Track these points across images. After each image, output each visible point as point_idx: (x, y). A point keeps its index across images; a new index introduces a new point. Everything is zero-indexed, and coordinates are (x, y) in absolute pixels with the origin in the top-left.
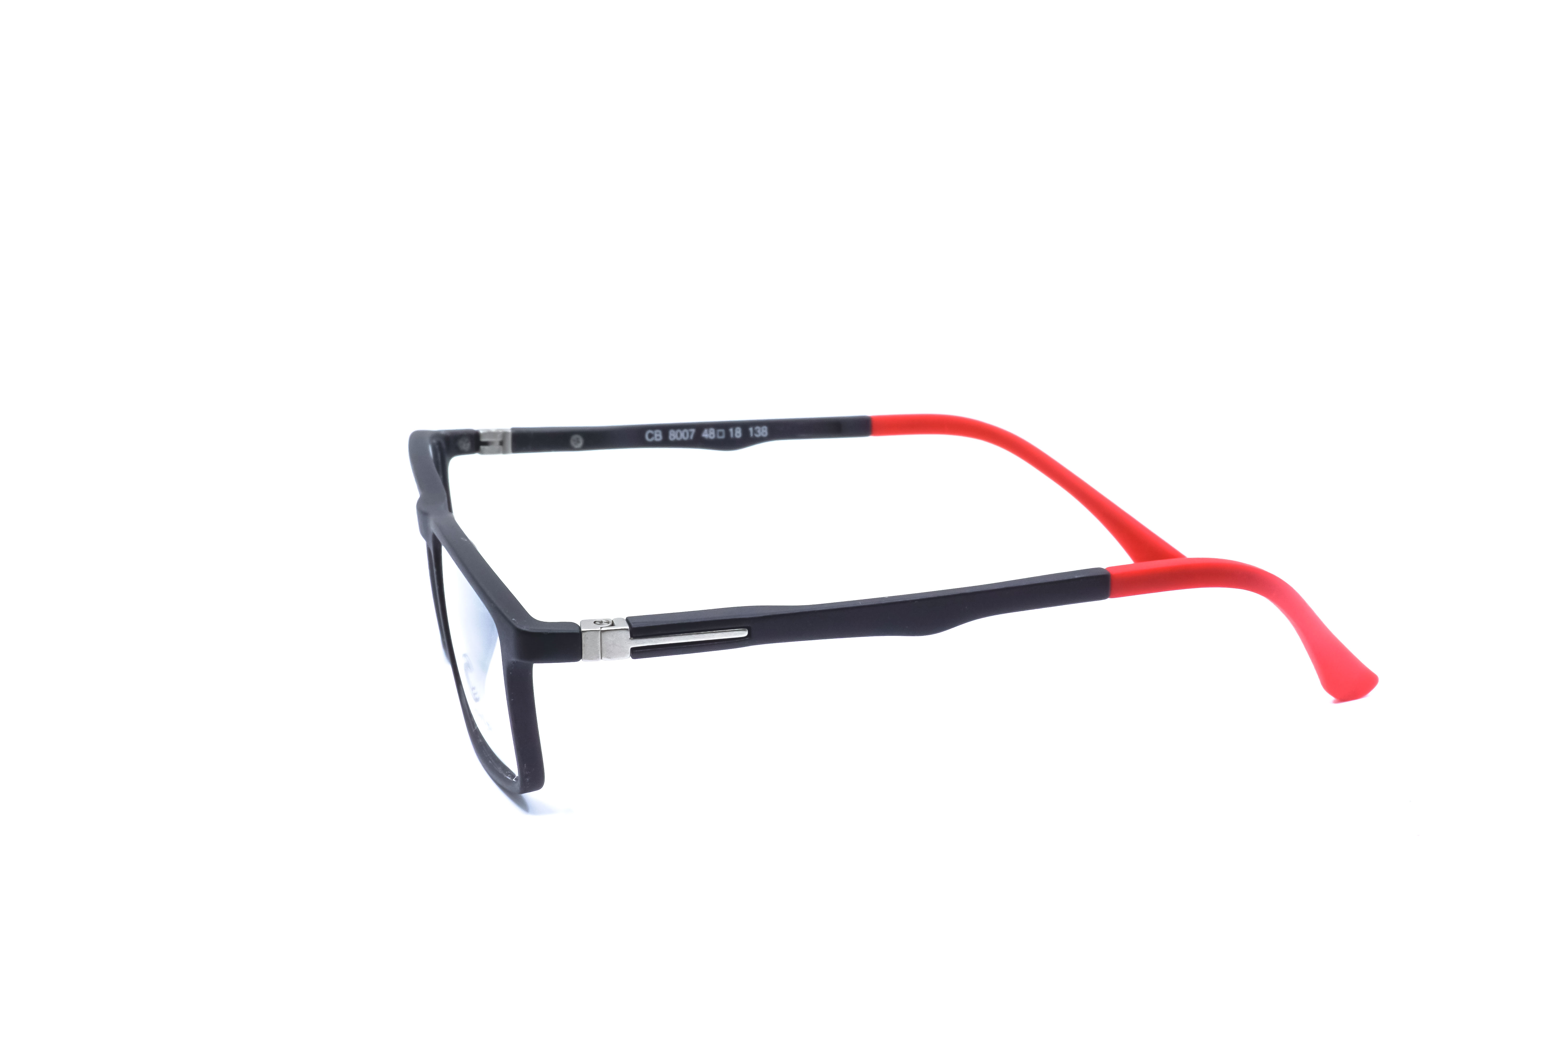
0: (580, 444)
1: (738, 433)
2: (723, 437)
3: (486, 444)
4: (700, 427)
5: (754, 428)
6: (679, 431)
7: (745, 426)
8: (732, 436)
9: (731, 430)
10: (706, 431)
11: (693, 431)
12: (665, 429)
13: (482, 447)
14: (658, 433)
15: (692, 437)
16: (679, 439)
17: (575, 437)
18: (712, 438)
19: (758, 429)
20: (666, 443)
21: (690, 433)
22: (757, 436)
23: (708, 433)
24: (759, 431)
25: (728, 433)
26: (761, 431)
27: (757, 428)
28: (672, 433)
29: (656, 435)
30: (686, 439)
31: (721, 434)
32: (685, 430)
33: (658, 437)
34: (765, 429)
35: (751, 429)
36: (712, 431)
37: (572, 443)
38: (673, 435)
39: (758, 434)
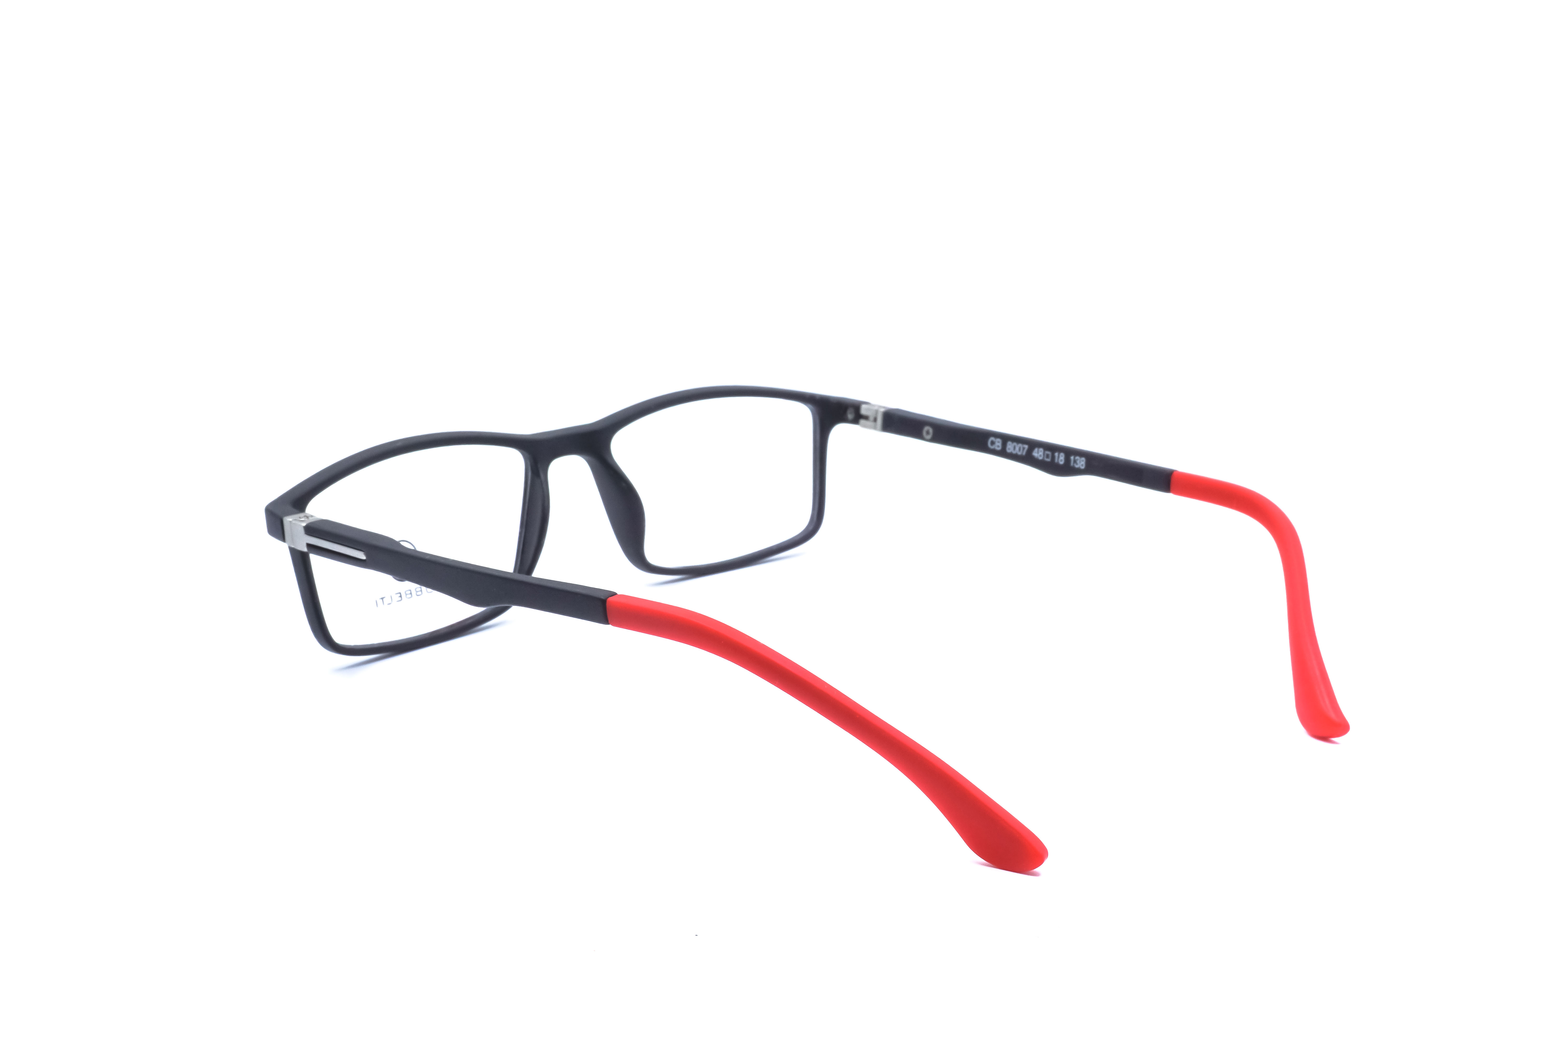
0: (929, 437)
1: (1061, 459)
2: (1049, 460)
3: (866, 418)
4: (1033, 444)
5: (1074, 458)
6: (1015, 444)
7: (1069, 452)
8: (1056, 461)
9: (1056, 454)
10: (1036, 450)
11: (1026, 447)
12: (1006, 438)
13: (862, 421)
14: (999, 442)
15: (1024, 453)
16: (1014, 452)
17: (927, 428)
18: (1041, 458)
19: (1077, 460)
20: (1003, 453)
21: (1024, 448)
22: (1077, 466)
23: (1038, 453)
24: (1078, 462)
25: (1053, 457)
26: (1080, 462)
27: (1077, 458)
28: (1010, 445)
29: (997, 444)
30: (1019, 453)
31: (1048, 456)
32: (1020, 445)
33: (998, 446)
34: (1083, 461)
35: (1072, 458)
36: (1041, 451)
37: (924, 433)
38: (1010, 447)
39: (1077, 464)
